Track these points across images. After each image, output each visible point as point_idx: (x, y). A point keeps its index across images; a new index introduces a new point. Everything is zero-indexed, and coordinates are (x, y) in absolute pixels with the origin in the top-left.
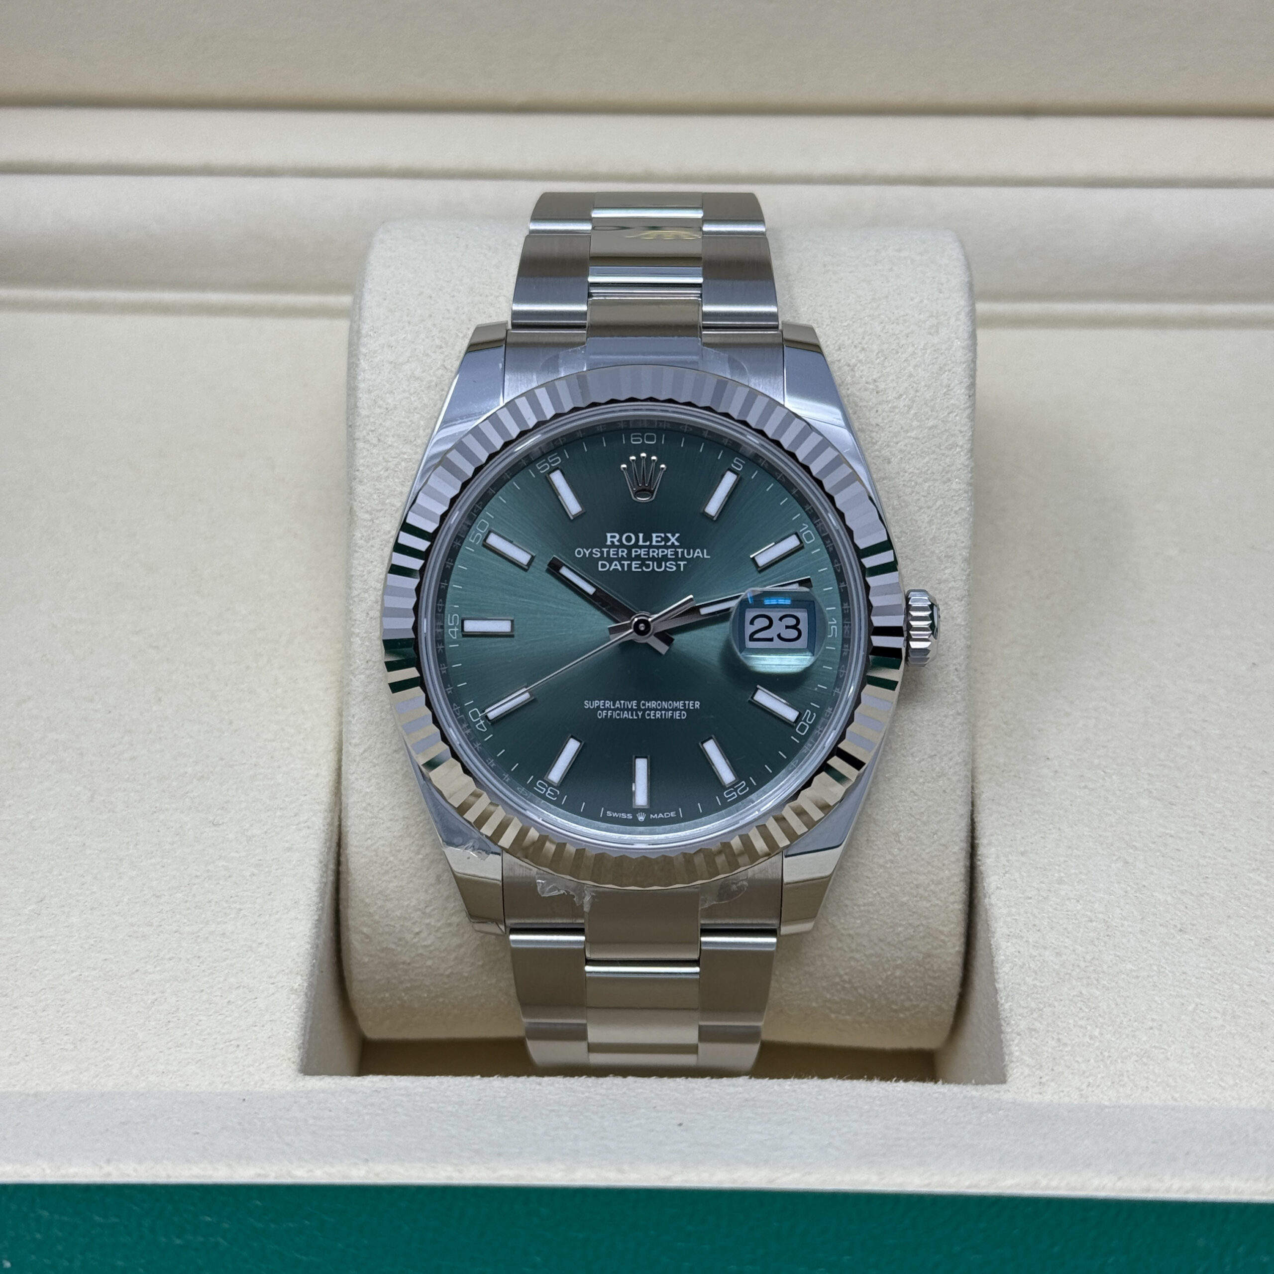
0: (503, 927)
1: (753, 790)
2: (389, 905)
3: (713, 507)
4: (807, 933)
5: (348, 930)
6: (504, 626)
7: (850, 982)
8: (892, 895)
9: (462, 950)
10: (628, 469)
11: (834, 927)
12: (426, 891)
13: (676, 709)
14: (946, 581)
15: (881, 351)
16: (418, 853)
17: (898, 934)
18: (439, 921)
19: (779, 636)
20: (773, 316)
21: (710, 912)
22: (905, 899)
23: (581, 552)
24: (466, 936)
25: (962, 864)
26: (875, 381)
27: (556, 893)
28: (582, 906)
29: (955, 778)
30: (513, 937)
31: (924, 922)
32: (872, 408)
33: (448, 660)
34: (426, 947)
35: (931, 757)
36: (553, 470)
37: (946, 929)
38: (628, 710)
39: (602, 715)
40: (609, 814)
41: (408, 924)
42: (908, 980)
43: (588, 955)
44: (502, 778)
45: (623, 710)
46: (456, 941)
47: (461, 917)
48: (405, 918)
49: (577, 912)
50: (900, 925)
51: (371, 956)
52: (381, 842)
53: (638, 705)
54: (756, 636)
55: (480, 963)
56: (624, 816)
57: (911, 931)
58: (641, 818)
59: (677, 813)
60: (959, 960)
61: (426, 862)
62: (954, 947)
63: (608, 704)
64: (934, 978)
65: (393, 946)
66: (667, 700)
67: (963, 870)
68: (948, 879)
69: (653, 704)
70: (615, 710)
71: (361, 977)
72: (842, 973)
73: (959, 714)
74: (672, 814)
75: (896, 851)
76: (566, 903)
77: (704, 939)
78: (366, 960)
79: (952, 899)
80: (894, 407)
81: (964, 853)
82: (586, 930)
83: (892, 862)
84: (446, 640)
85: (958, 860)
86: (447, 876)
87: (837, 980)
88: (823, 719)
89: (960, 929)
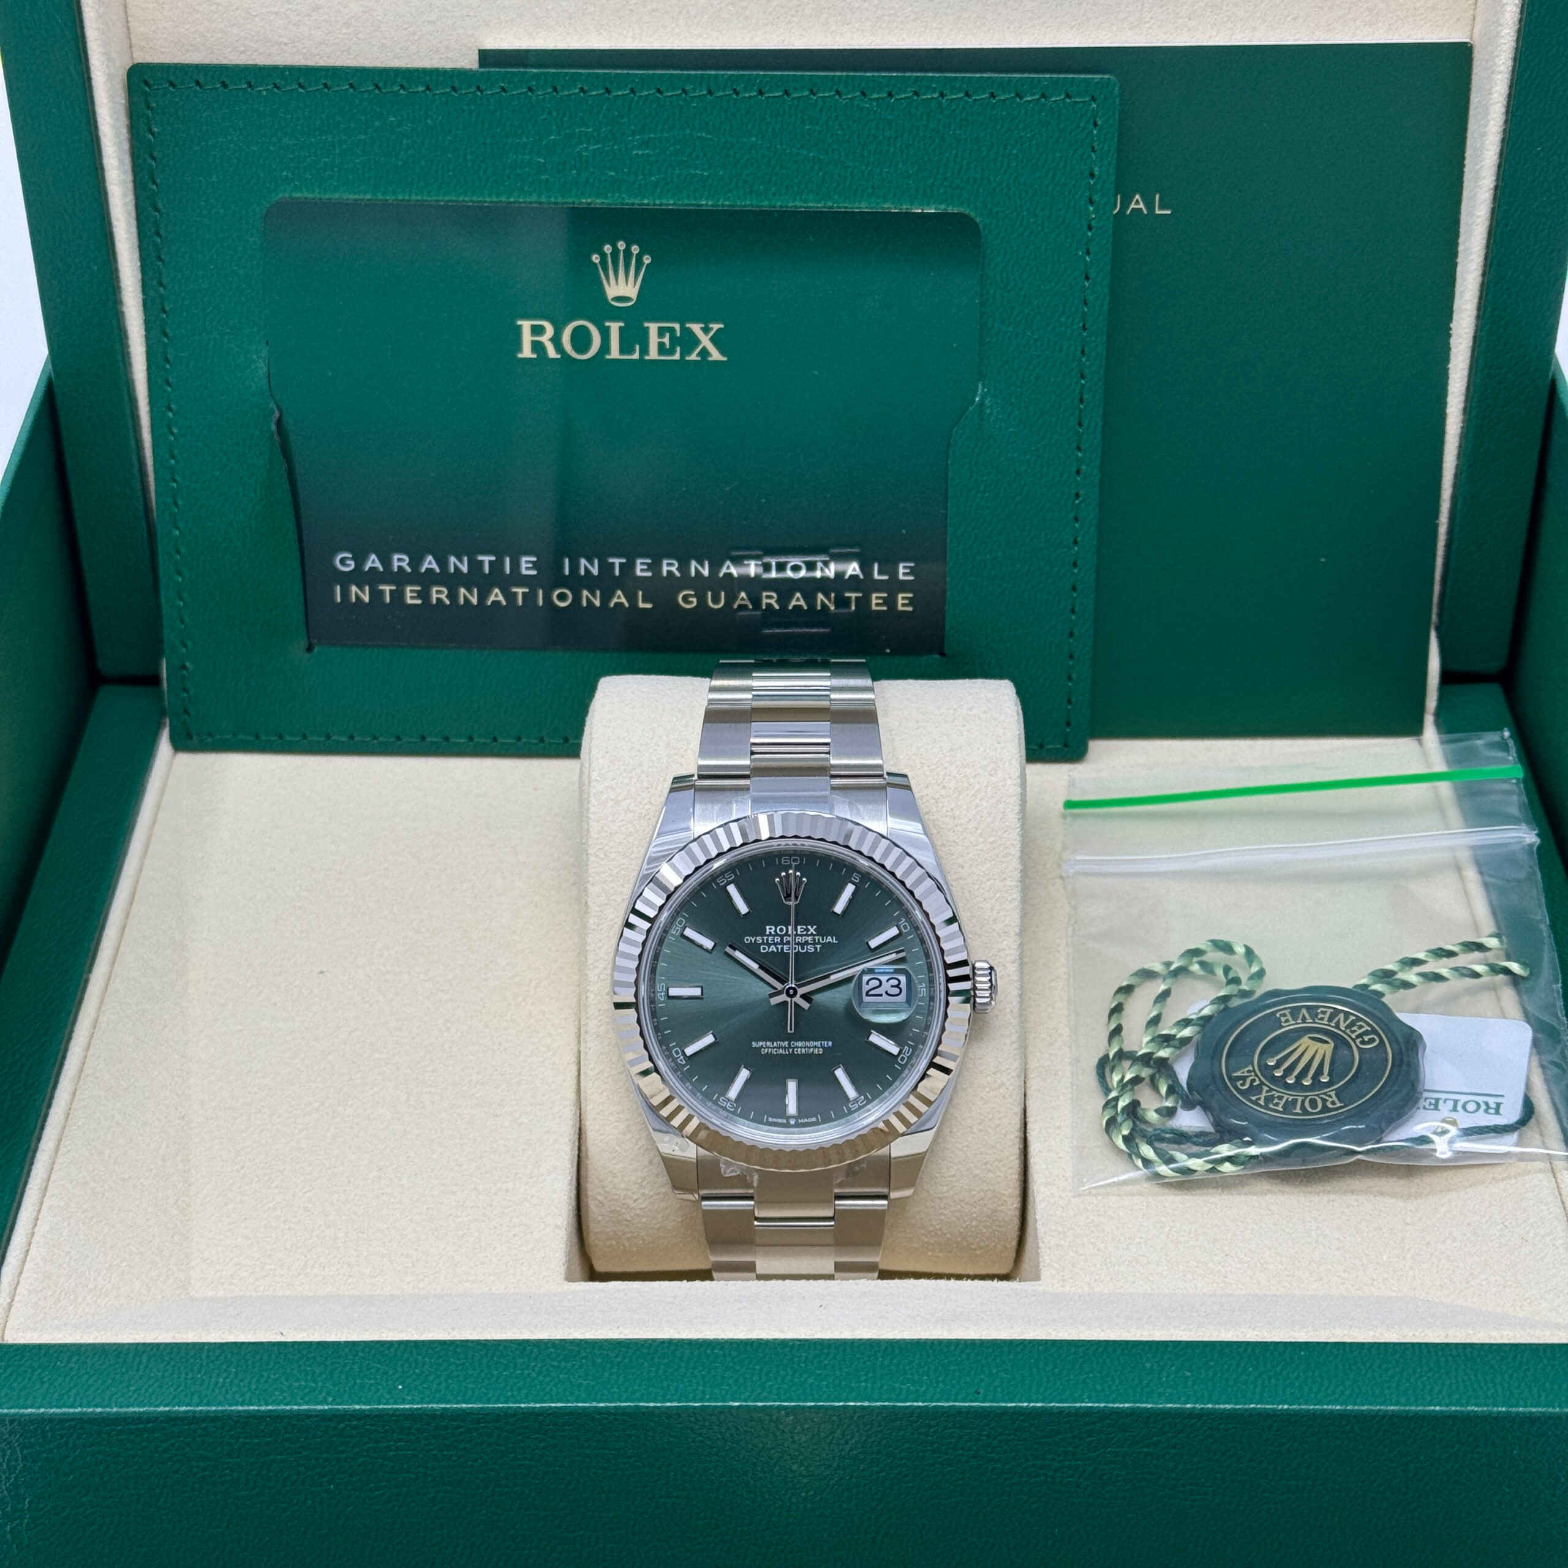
0: (697, 1196)
1: (869, 1102)
2: (616, 1181)
3: (839, 908)
4: (907, 1198)
5: (587, 1197)
6: (697, 992)
7: (940, 1230)
8: (968, 1170)
9: (668, 1211)
10: (781, 882)
11: (928, 1192)
12: (642, 1171)
13: (816, 1047)
14: (1004, 950)
15: (956, 788)
16: (636, 1144)
17: (973, 1196)
18: (651, 1191)
19: (886, 993)
20: (880, 767)
21: (840, 1185)
22: (978, 1172)
23: (748, 939)
24: (670, 1201)
25: (1017, 1146)
26: (952, 810)
27: (734, 1174)
28: (752, 1182)
29: (1011, 1088)
30: (704, 1203)
31: (991, 1188)
32: (950, 829)
33: (658, 1015)
34: (642, 1209)
35: (994, 1073)
36: (729, 883)
37: (1006, 1193)
38: (782, 1048)
39: (764, 1051)
40: (770, 1119)
41: (630, 1193)
42: (981, 1227)
43: (757, 1214)
44: (695, 1095)
45: (779, 1048)
46: (663, 1205)
47: (668, 1188)
48: (627, 1190)
49: (750, 1186)
50: (975, 1190)
51: (603, 1215)
52: (611, 1137)
53: (789, 1044)
54: (870, 993)
55: (680, 1220)
56: (780, 1121)
57: (982, 1194)
58: (792, 1122)
59: (817, 1118)
60: (1017, 1213)
61: (642, 1150)
62: (1013, 1204)
63: (769, 1043)
64: (999, 1226)
65: (619, 1209)
66: (809, 1040)
67: (1018, 1152)
68: (1008, 1157)
69: (800, 1044)
70: (774, 1048)
71: (595, 1230)
72: (935, 1223)
73: (1014, 1042)
74: (814, 1119)
75: (970, 1139)
76: (742, 1180)
77: (837, 1202)
78: (600, 1218)
79: (1011, 1171)
80: (966, 828)
81: (1018, 1140)
82: (755, 1198)
83: (967, 1146)
84: (657, 1002)
85: (1014, 1144)
86: (657, 1160)
87: (931, 1228)
88: (917, 1053)
89: (1017, 1192)
